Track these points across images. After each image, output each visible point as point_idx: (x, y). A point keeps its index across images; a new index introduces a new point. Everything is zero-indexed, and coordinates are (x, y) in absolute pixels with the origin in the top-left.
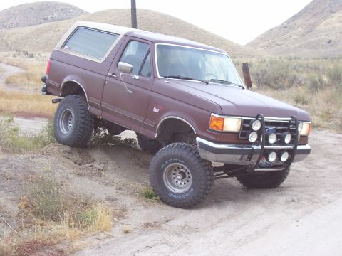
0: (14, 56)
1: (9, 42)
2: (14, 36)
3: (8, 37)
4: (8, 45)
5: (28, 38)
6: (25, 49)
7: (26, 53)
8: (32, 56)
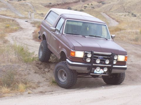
0: (125, 16)
1: (126, 8)
2: (129, 4)
3: (126, 4)
4: (125, 9)
5: (136, 5)
6: (132, 12)
7: (133, 14)
8: (135, 16)
